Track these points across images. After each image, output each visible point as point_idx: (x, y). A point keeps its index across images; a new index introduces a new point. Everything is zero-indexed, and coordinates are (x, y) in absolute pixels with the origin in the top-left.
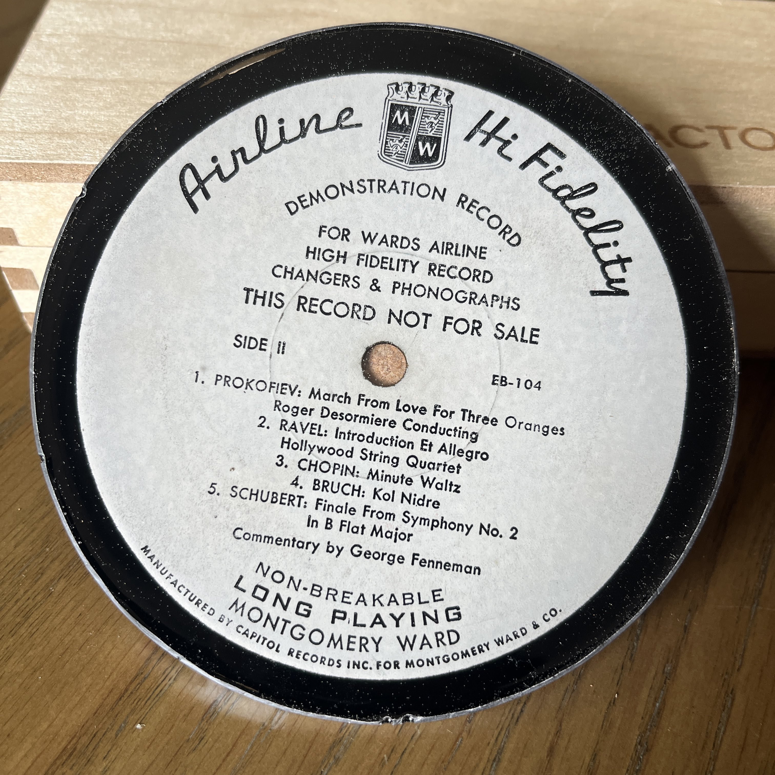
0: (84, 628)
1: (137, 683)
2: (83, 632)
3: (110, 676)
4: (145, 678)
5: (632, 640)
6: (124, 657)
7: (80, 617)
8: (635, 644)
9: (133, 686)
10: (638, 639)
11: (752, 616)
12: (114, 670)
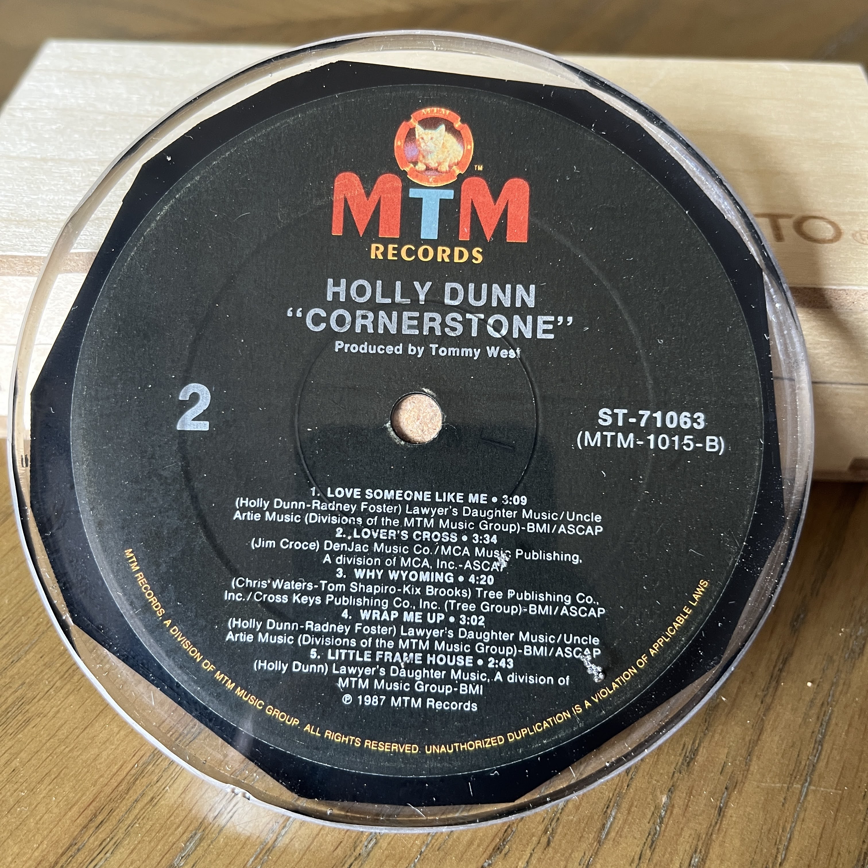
0: (16, 786)
1: (69, 855)
2: (15, 791)
3: (39, 845)
4: (79, 850)
5: (654, 823)
6: (58, 823)
7: (13, 774)
8: (658, 828)
9: (64, 858)
10: (661, 823)
11: (802, 798)
12: (44, 838)
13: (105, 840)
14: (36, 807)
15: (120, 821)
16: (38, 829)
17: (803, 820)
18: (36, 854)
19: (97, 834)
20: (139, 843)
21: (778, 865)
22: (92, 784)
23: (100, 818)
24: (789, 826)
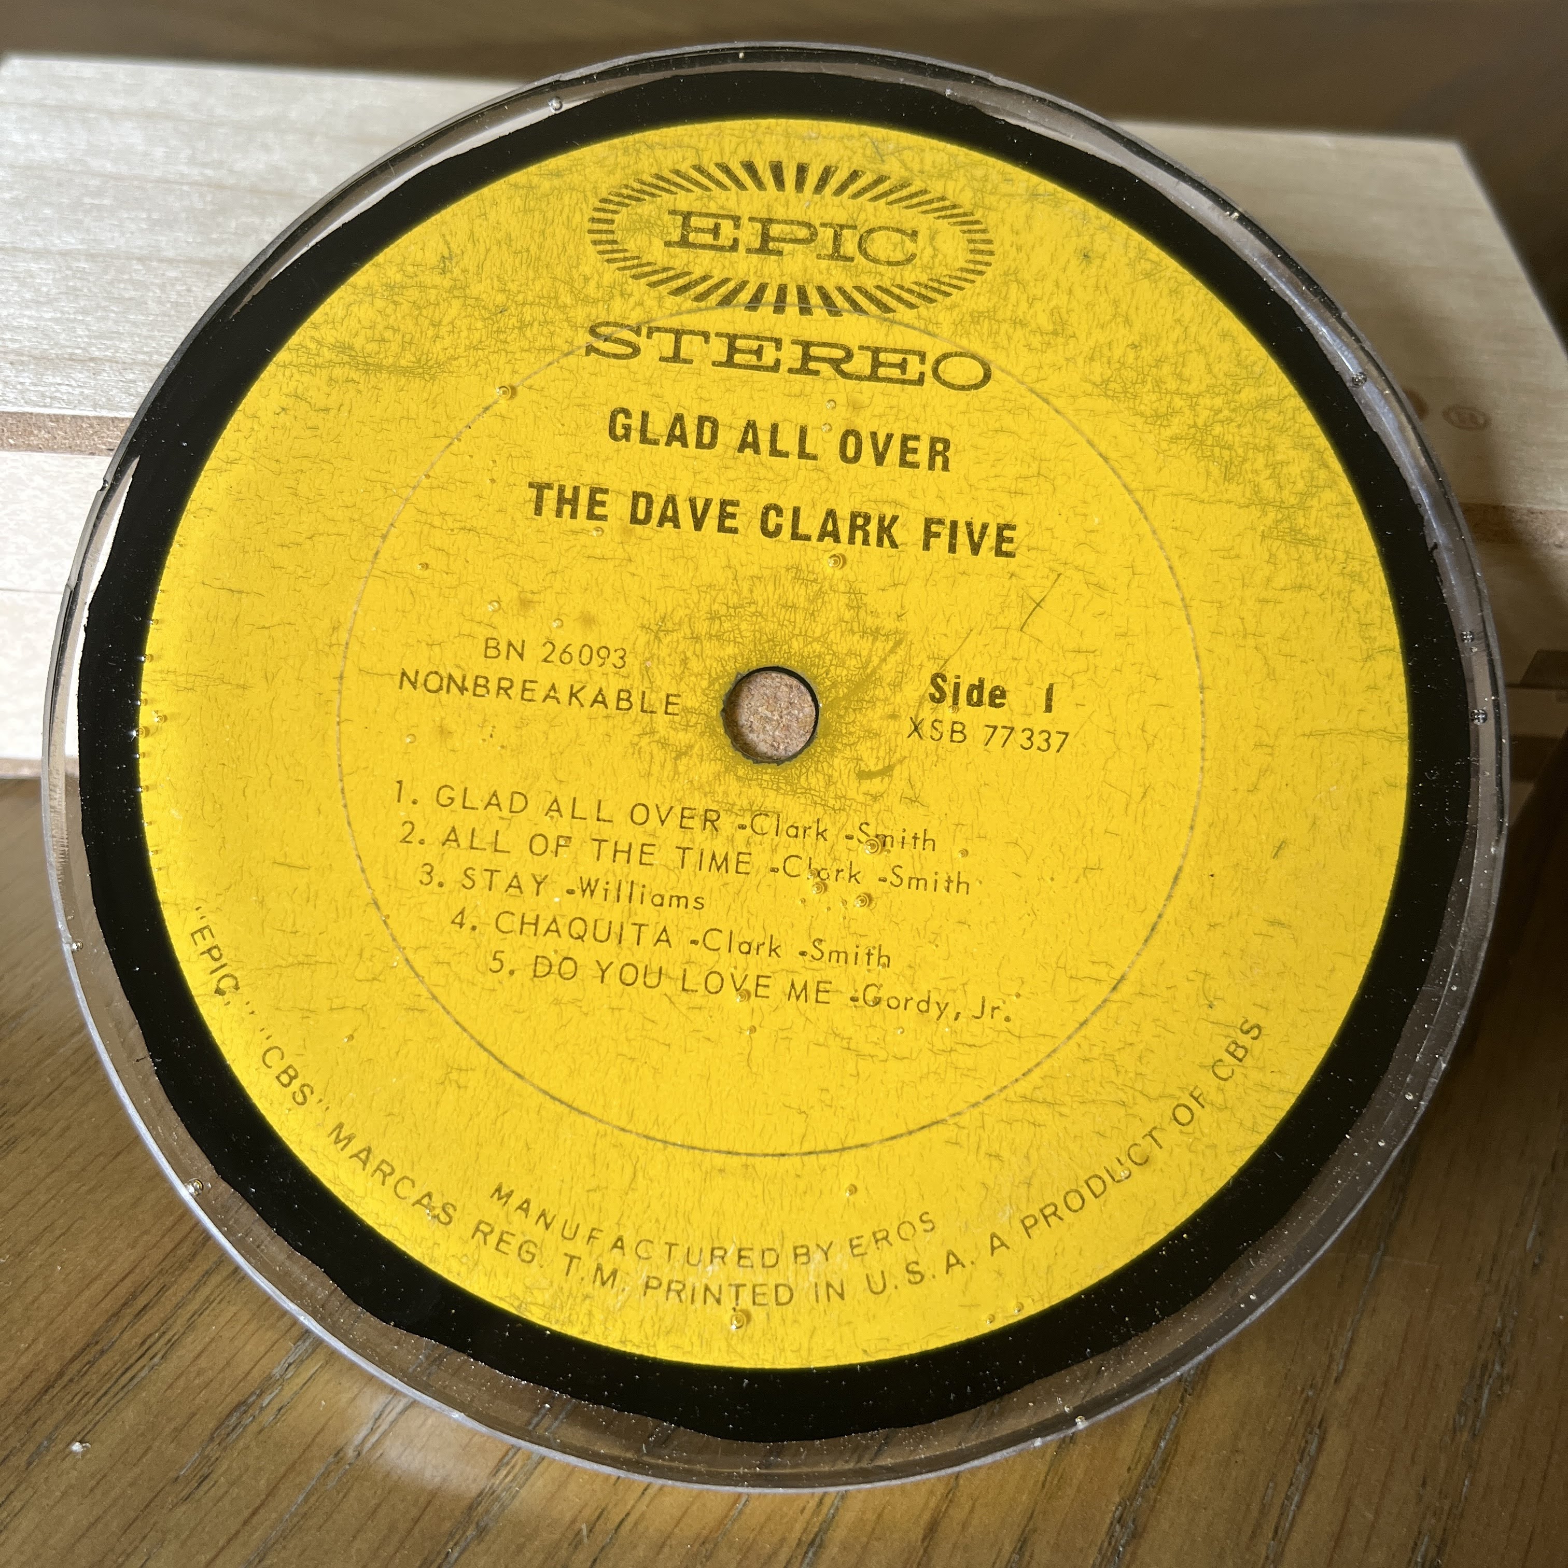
13: (150, 1335)
14: (26, 1282)
15: (179, 1306)
16: (29, 1319)
17: (1374, 1310)
18: (24, 1360)
19: (136, 1327)
20: (213, 1340)
21: (1332, 1381)
22: (129, 1245)
23: (142, 1301)
24: (1350, 1320)
